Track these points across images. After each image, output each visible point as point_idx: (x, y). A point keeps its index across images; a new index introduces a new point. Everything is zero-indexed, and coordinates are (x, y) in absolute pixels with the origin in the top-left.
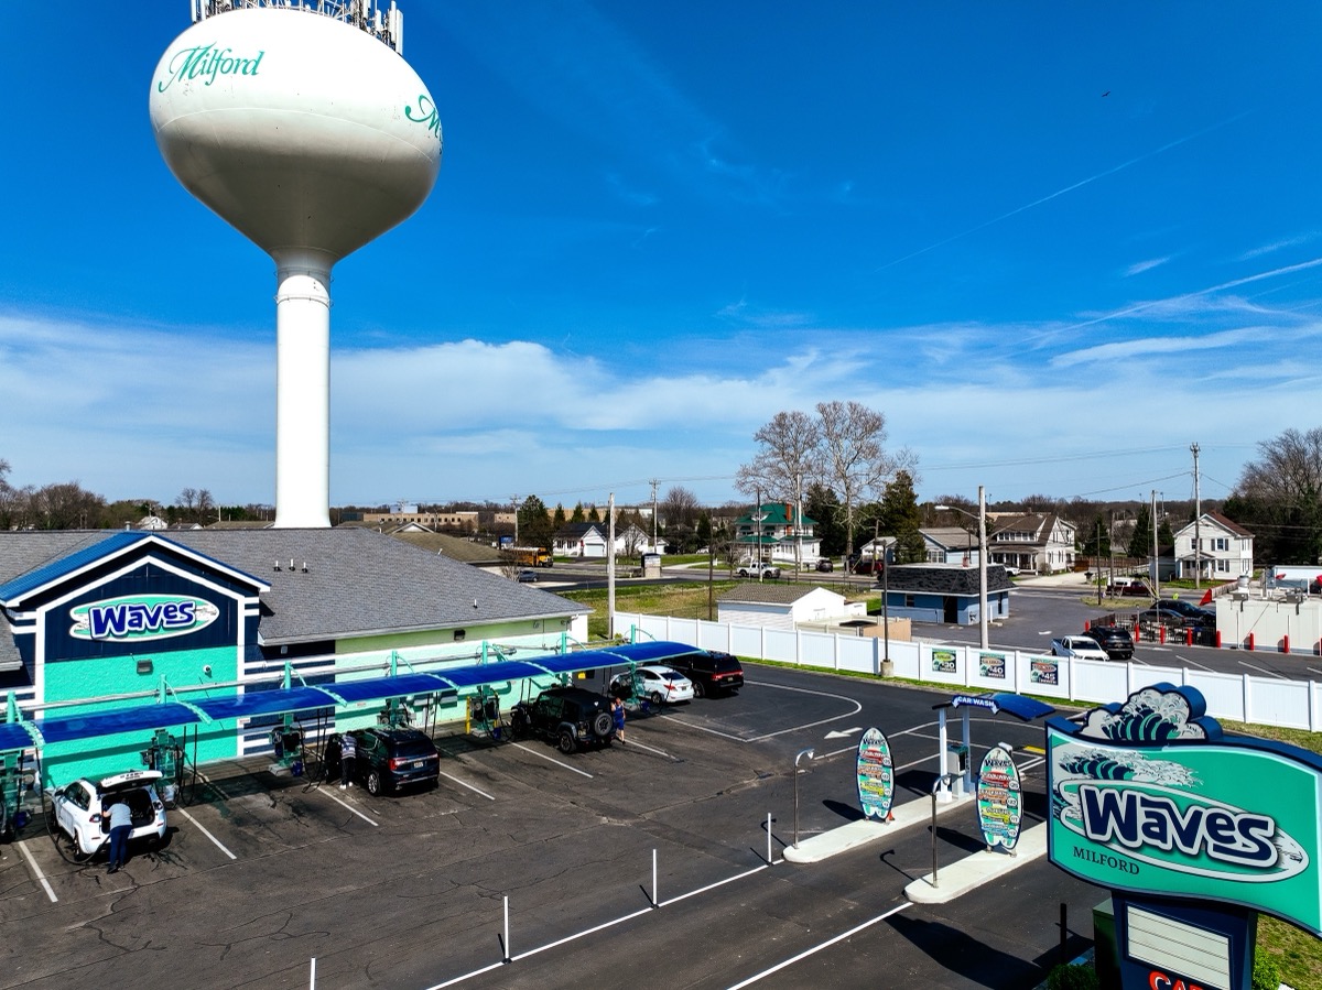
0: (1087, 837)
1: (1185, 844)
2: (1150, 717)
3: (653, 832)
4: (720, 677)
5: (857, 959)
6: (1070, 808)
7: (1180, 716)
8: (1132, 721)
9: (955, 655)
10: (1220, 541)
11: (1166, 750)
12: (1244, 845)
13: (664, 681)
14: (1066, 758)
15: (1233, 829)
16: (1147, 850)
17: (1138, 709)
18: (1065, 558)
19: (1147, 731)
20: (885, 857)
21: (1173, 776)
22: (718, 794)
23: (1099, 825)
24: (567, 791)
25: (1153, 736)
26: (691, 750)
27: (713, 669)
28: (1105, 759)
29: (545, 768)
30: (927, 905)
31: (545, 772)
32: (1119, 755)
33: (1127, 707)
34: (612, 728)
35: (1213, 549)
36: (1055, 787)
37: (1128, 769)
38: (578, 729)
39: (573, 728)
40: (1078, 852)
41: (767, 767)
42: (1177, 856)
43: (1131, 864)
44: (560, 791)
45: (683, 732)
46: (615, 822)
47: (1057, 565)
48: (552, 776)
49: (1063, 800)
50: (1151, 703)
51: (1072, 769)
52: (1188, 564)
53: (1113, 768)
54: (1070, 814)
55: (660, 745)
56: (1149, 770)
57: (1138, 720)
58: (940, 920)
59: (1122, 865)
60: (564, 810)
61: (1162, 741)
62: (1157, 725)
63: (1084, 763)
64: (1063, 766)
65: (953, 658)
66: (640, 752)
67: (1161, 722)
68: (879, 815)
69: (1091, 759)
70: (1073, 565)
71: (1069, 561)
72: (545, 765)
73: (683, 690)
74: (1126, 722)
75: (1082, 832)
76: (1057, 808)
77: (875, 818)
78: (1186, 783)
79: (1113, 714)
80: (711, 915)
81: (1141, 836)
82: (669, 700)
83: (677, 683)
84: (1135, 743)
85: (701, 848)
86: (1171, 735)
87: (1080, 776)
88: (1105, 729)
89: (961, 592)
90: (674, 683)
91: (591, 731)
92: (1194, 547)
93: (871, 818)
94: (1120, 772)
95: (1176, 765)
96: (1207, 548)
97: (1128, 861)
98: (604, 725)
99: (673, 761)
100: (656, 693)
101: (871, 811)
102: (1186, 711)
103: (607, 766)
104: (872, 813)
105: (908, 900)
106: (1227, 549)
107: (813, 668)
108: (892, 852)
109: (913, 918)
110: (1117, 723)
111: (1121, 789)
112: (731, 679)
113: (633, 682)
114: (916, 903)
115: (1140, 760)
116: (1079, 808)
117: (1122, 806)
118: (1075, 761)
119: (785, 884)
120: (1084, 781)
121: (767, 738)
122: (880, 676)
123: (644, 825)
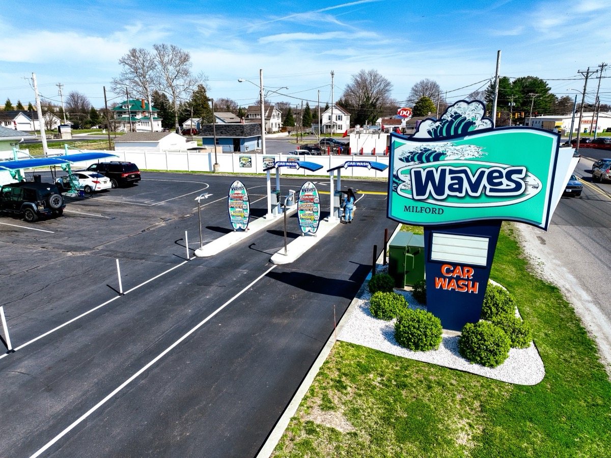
0: (413, 199)
1: (473, 191)
2: (459, 119)
3: (107, 255)
4: (127, 175)
5: (261, 297)
6: (404, 184)
7: (478, 116)
8: (448, 123)
9: (251, 159)
10: (339, 116)
11: (467, 138)
12: (507, 185)
13: (91, 179)
14: (403, 154)
15: (502, 177)
16: (450, 199)
17: (451, 116)
18: (278, 126)
19: (456, 129)
20: (252, 247)
21: (470, 153)
22: (142, 231)
23: (421, 190)
24: (37, 242)
25: (460, 132)
26: (118, 212)
27: (122, 171)
28: (429, 150)
29: (16, 231)
30: (286, 264)
31: (17, 233)
32: (437, 146)
33: (445, 116)
34: (63, 204)
35: (337, 120)
36: (395, 173)
37: (443, 154)
38: (37, 205)
39: (34, 205)
40: (407, 209)
41: (168, 216)
42: (468, 199)
43: (439, 209)
44: (31, 243)
45: (110, 204)
46: (78, 254)
47: (275, 129)
48: (22, 236)
49: (400, 180)
50: (461, 111)
51: (407, 160)
52: (328, 127)
53: (434, 154)
54: (403, 188)
55: (98, 212)
56: (456, 152)
57: (451, 122)
58: (294, 270)
59: (434, 211)
60: (36, 253)
61: (465, 133)
62: (463, 124)
63: (415, 155)
64: (401, 159)
65: (250, 160)
66: (84, 217)
67: (465, 121)
68: (242, 228)
69: (420, 152)
70: (281, 129)
71: (279, 127)
72: (15, 229)
73: (105, 183)
74: (443, 126)
75: (410, 196)
76: (395, 185)
77: (241, 230)
78: (477, 156)
79: (435, 122)
80: (162, 292)
81: (447, 192)
82: (97, 189)
83: (101, 180)
84: (449, 137)
85: (141, 259)
86: (471, 129)
87: (412, 163)
88: (429, 132)
89: (242, 135)
90: (99, 179)
91: (48, 206)
92: (330, 119)
93: (237, 230)
94: (437, 157)
95: (472, 146)
96: (334, 119)
97: (437, 207)
98: (56, 201)
99: (107, 219)
100: (87, 186)
101: (237, 226)
102: (482, 112)
103: (64, 226)
104: (238, 227)
105: (274, 264)
106: (342, 120)
107: (177, 171)
108: (254, 244)
109: (280, 272)
110: (437, 127)
111: (437, 167)
112: (133, 176)
113: (71, 180)
114: (278, 265)
115: (451, 147)
116: (409, 182)
117: (437, 177)
118: (409, 154)
119: (201, 268)
120: (415, 166)
121: (162, 203)
122: (214, 172)
123: (99, 253)
